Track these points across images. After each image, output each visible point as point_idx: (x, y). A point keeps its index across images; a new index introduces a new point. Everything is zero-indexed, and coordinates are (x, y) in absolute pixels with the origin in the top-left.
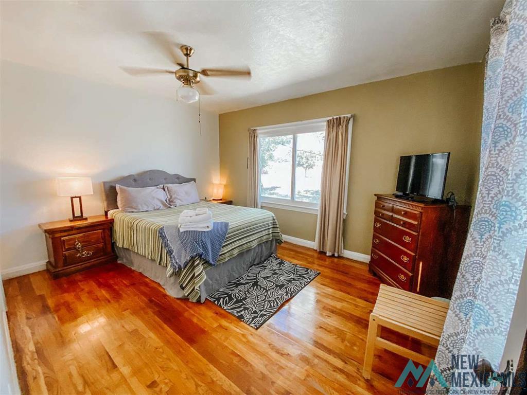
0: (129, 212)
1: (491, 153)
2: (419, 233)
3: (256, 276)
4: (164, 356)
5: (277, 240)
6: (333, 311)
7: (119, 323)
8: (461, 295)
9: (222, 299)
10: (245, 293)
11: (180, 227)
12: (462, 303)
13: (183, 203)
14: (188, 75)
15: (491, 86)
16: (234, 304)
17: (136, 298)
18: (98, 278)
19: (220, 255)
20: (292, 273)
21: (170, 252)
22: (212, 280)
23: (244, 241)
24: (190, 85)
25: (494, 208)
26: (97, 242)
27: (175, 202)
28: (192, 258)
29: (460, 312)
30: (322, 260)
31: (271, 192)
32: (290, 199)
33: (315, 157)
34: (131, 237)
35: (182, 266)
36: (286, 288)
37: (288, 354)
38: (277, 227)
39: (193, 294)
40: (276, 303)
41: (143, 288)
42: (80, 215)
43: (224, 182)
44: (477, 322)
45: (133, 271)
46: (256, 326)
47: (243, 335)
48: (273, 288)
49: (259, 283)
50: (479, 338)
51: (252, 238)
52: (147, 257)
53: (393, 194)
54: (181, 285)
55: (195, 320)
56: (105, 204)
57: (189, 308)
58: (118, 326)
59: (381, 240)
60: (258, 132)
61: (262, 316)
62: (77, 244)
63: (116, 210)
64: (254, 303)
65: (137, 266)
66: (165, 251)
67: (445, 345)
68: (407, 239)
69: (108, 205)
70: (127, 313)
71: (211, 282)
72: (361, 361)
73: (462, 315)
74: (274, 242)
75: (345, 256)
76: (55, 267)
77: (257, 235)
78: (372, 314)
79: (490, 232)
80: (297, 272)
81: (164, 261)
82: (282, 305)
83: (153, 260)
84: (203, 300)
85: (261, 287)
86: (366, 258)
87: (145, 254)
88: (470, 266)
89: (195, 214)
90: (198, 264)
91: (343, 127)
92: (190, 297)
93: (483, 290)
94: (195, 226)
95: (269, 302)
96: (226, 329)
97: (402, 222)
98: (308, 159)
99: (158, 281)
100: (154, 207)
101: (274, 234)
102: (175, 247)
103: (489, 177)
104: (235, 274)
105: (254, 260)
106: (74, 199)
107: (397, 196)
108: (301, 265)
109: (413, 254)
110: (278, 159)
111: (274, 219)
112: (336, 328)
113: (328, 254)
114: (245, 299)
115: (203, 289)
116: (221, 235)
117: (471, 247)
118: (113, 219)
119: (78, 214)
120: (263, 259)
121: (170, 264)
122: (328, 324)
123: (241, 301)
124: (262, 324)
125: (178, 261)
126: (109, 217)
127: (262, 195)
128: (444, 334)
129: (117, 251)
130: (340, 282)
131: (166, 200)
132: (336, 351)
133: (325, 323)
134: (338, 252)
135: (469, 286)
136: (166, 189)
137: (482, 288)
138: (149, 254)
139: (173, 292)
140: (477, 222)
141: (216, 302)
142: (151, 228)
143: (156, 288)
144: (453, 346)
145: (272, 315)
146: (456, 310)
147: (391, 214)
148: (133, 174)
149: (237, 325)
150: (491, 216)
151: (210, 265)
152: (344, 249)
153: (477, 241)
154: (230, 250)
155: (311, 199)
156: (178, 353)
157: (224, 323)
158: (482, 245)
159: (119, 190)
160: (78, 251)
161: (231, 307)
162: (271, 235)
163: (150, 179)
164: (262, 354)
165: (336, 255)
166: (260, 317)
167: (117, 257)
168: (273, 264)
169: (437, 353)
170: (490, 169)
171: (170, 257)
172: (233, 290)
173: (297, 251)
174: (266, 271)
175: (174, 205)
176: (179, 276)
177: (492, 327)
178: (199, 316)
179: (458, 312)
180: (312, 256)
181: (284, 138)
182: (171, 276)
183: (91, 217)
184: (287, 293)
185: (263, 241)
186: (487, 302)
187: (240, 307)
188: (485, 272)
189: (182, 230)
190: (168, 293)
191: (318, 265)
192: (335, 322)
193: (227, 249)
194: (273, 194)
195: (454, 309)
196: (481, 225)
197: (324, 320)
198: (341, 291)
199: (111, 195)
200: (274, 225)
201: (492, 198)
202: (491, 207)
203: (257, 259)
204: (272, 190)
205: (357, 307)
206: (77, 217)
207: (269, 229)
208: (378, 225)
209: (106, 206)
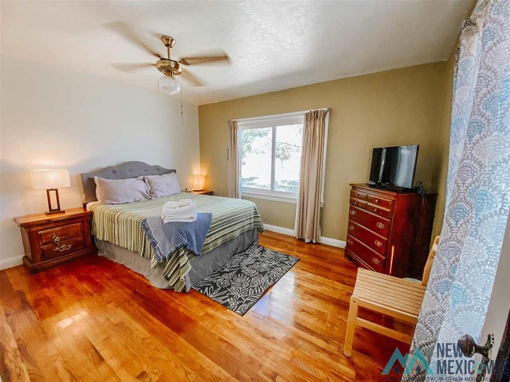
0: (109, 204)
1: (467, 146)
2: (391, 219)
3: (239, 264)
4: (152, 347)
5: (258, 229)
6: (314, 295)
7: (104, 316)
8: (438, 276)
9: (207, 288)
10: (229, 281)
11: (164, 218)
12: (439, 283)
13: (163, 195)
14: (170, 66)
15: (461, 84)
16: (219, 292)
17: (120, 290)
18: (78, 272)
19: (204, 245)
20: (274, 260)
21: (154, 243)
22: (197, 271)
23: (227, 231)
24: (172, 76)
25: (468, 197)
26: (76, 235)
27: (155, 194)
28: (177, 249)
29: (437, 291)
30: (301, 247)
31: (250, 182)
32: (270, 189)
33: (291, 148)
34: (112, 230)
35: (167, 257)
36: (269, 275)
37: (274, 338)
38: (258, 217)
39: (179, 283)
40: (259, 290)
41: (126, 280)
42: (57, 208)
43: (205, 173)
44: (456, 300)
45: (115, 264)
46: (242, 312)
47: (230, 322)
48: (257, 275)
49: (242, 271)
50: (458, 315)
51: (235, 228)
52: (129, 249)
53: (367, 184)
54: (166, 276)
55: (181, 310)
56: (84, 195)
57: (175, 298)
58: (101, 319)
59: (356, 227)
60: (238, 124)
61: (247, 302)
62: (55, 238)
63: (95, 202)
64: (238, 291)
65: (120, 258)
66: (148, 243)
67: (423, 323)
68: (381, 225)
69: (87, 198)
70: (110, 306)
71: (195, 272)
72: (342, 340)
73: (439, 295)
74: (256, 231)
75: (322, 242)
76: (32, 262)
77: (240, 224)
78: (352, 296)
79: (464, 219)
80: (278, 259)
81: (148, 253)
82: (266, 291)
83: (136, 252)
84: (188, 290)
85: (245, 275)
86: (342, 244)
87: (127, 246)
88: (447, 250)
89: (178, 205)
90: (183, 255)
91: (320, 120)
92: (175, 287)
93: (461, 271)
94: (180, 217)
95: (253, 288)
96: (213, 317)
97: (376, 210)
98: (284, 151)
99: (140, 272)
100: (135, 199)
101: (255, 223)
102: (159, 238)
103: (464, 168)
104: (219, 263)
105: (237, 249)
106: (50, 191)
107: (371, 186)
108: (282, 252)
109: (386, 239)
110: (256, 150)
111: (255, 209)
112: (317, 310)
113: (307, 241)
114: (229, 287)
115: (188, 279)
116: (205, 225)
117: (447, 232)
118: (92, 212)
119: (54, 206)
120: (245, 248)
121: (154, 256)
122: (310, 308)
123: (225, 289)
124: (247, 310)
125: (162, 253)
126: (88, 209)
127: (242, 186)
128: (422, 312)
129: (97, 245)
130: (318, 267)
131: (147, 192)
132: (318, 332)
133: (307, 306)
134: (316, 239)
135: (445, 268)
136: (146, 181)
137: (460, 269)
138: (131, 246)
139: (157, 283)
140: (453, 209)
141: (201, 291)
142: (133, 220)
143: (139, 279)
144: (431, 323)
145: (257, 301)
146: (433, 290)
147: (365, 202)
148: (112, 166)
149: (224, 313)
150: (466, 204)
151: (195, 255)
152: (321, 236)
153: (453, 227)
154: (214, 239)
155: (288, 188)
156: (166, 342)
157: (211, 311)
158: (457, 230)
159: (98, 182)
160: (56, 245)
161: (216, 295)
162: (253, 224)
163: (130, 171)
164: (248, 339)
165: (314, 242)
166: (245, 304)
167: (97, 250)
168: (255, 252)
169: (416, 330)
170: (465, 161)
171: (155, 249)
172: (218, 278)
173: (277, 239)
174: (249, 259)
175: (155, 197)
176: (164, 267)
177: (469, 305)
178: (185, 306)
179: (435, 292)
180: (291, 244)
181: (262, 130)
182: (155, 267)
183: (68, 210)
184: (270, 279)
185: (245, 231)
186: (465, 283)
187: (225, 295)
188: (463, 255)
189: (165, 222)
190: (152, 285)
191: (298, 251)
192: (316, 305)
193: (211, 239)
194: (252, 184)
195: (431, 289)
196: (456, 212)
197: (305, 303)
198: (320, 275)
199: (89, 187)
200: (255, 214)
201: (467, 187)
202: (466, 195)
203: (240, 248)
204: (250, 181)
205: (335, 290)
206: (54, 210)
207: (250, 218)
208: (353, 213)
209: (84, 198)
